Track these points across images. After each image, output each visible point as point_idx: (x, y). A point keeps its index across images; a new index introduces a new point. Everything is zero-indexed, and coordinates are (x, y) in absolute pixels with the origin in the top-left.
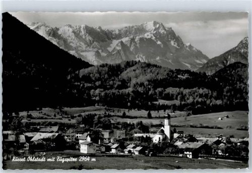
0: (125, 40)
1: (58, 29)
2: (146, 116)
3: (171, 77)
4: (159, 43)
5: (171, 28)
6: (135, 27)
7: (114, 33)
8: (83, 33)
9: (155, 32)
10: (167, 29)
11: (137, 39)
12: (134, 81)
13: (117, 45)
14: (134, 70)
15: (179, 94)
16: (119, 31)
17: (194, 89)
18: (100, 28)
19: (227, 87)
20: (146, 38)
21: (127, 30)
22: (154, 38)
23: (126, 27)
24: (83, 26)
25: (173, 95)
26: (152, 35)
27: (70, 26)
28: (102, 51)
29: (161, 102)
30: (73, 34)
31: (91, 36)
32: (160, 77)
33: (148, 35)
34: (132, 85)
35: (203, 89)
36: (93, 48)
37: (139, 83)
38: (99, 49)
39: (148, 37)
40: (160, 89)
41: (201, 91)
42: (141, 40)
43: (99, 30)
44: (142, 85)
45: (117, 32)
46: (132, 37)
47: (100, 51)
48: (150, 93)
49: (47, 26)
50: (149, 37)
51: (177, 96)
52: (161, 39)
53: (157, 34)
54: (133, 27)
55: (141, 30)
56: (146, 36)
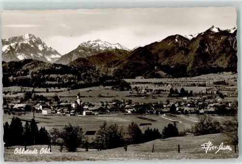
0: (12, 45)
2: (46, 91)
3: (52, 68)
4: (32, 46)
5: (39, 38)
9: (29, 40)
10: (37, 38)
11: (19, 44)
12: (31, 71)
13: (8, 48)
14: (30, 65)
15: (57, 78)
16: (9, 39)
17: (66, 75)
20: (25, 44)
21: (13, 39)
22: (29, 43)
23: (13, 37)
25: (54, 78)
29: (48, 82)
32: (46, 68)
33: (26, 42)
34: (30, 73)
35: (70, 75)
37: (34, 72)
40: (47, 75)
42: (22, 44)
44: (36, 73)
45: (7, 40)
46: (16, 43)
48: (41, 77)
51: (56, 79)
52: (33, 44)
53: (31, 41)
54: (17, 37)
55: (21, 38)
56: (24, 42)
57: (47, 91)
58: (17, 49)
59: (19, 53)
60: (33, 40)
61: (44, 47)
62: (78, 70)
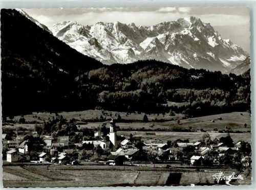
0: (160, 37)
1: (89, 28)
2: (142, 119)
3: (184, 77)
4: (196, 39)
5: (209, 24)
6: (171, 23)
7: (148, 29)
8: (115, 30)
9: (192, 28)
10: (205, 25)
11: (173, 35)
12: (144, 82)
13: (152, 42)
15: (190, 95)
16: (155, 27)
17: (207, 90)
18: (133, 24)
19: (241, 87)
20: (182, 35)
21: (162, 27)
22: (191, 34)
23: (161, 24)
24: (115, 23)
25: (183, 96)
26: (189, 32)
27: (102, 23)
28: (136, 49)
29: (171, 104)
30: (105, 32)
31: (124, 34)
32: (172, 77)
33: (185, 32)
34: (142, 86)
35: (215, 90)
36: (126, 45)
37: (149, 84)
38: (133, 47)
39: (184, 34)
40: (170, 91)
41: (213, 92)
42: (178, 36)
43: (132, 27)
45: (152, 29)
46: (168, 33)
47: (133, 49)
49: (78, 25)
50: (186, 33)
52: (198, 35)
53: (194, 31)
54: (169, 23)
55: (177, 25)
56: (182, 32)
57: (146, 120)
58: (168, 46)
59: (171, 52)
60: (199, 29)
61: (217, 41)
62: (234, 81)
